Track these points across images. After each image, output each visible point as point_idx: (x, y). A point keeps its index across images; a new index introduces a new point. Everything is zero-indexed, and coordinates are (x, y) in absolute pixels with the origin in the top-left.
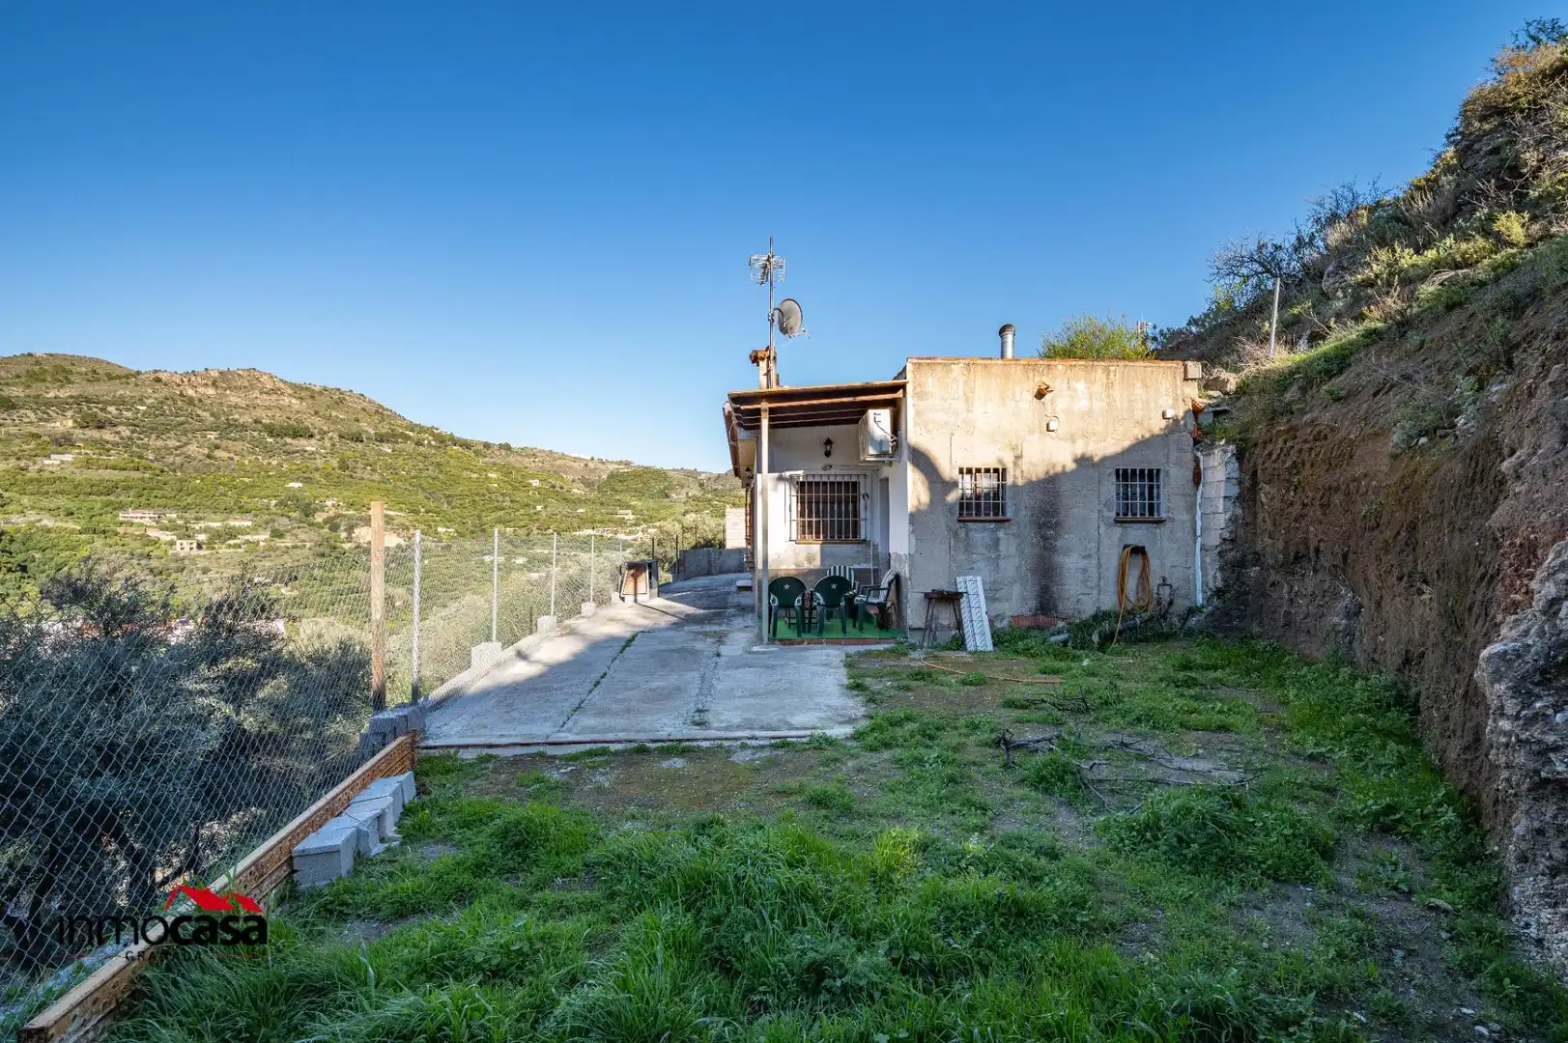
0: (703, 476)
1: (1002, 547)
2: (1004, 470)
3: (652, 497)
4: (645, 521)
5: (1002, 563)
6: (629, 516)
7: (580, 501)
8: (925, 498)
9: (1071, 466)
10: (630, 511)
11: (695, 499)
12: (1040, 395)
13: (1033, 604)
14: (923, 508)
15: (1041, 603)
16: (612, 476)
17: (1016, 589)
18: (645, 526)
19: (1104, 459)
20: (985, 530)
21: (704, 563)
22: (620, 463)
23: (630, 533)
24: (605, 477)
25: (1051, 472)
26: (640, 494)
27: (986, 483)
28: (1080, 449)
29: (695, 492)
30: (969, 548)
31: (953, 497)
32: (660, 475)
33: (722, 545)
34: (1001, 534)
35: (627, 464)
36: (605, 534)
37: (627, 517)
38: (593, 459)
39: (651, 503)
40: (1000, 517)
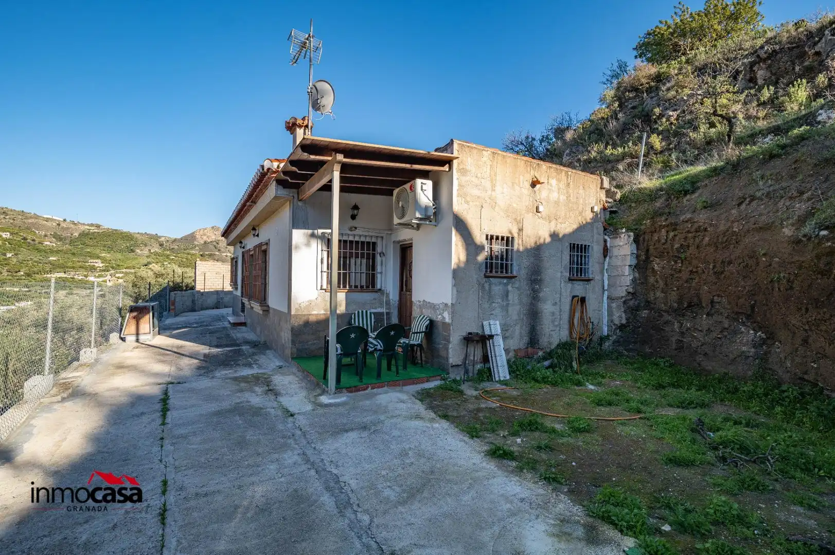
0: (163, 239)
1: (510, 297)
2: (513, 238)
3: (121, 251)
4: (113, 268)
5: (510, 309)
6: (99, 264)
7: (52, 251)
8: (463, 257)
9: (548, 240)
10: (99, 261)
11: (156, 254)
12: (533, 185)
13: (526, 339)
14: (462, 265)
15: (531, 339)
16: (84, 235)
17: (518, 328)
18: (112, 272)
19: (564, 236)
20: (500, 283)
21: (189, 303)
22: (92, 225)
23: (100, 276)
24: (76, 234)
25: (538, 243)
26: (110, 249)
27: (497, 247)
28: (553, 227)
29: (156, 249)
30: (491, 298)
31: (481, 258)
32: (128, 237)
33: (193, 288)
34: (510, 288)
35: (98, 226)
36: (76, 277)
37: (97, 265)
38: (65, 220)
39: (119, 256)
40: (509, 275)
